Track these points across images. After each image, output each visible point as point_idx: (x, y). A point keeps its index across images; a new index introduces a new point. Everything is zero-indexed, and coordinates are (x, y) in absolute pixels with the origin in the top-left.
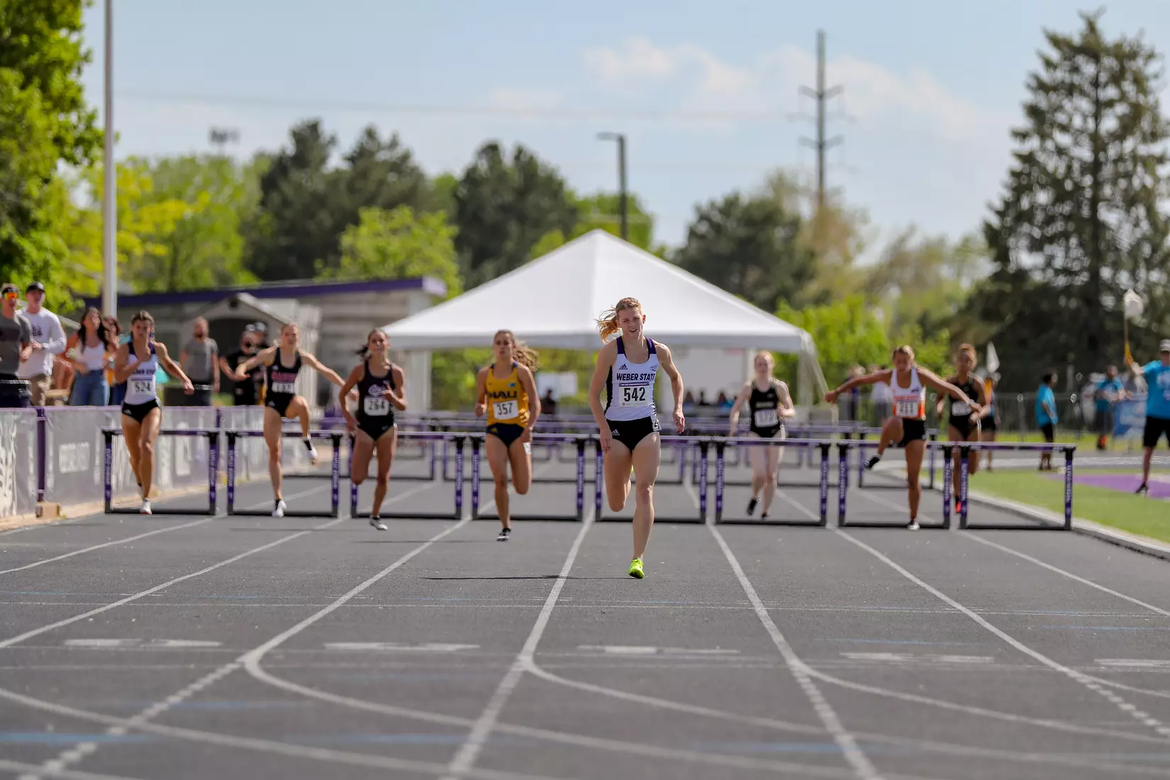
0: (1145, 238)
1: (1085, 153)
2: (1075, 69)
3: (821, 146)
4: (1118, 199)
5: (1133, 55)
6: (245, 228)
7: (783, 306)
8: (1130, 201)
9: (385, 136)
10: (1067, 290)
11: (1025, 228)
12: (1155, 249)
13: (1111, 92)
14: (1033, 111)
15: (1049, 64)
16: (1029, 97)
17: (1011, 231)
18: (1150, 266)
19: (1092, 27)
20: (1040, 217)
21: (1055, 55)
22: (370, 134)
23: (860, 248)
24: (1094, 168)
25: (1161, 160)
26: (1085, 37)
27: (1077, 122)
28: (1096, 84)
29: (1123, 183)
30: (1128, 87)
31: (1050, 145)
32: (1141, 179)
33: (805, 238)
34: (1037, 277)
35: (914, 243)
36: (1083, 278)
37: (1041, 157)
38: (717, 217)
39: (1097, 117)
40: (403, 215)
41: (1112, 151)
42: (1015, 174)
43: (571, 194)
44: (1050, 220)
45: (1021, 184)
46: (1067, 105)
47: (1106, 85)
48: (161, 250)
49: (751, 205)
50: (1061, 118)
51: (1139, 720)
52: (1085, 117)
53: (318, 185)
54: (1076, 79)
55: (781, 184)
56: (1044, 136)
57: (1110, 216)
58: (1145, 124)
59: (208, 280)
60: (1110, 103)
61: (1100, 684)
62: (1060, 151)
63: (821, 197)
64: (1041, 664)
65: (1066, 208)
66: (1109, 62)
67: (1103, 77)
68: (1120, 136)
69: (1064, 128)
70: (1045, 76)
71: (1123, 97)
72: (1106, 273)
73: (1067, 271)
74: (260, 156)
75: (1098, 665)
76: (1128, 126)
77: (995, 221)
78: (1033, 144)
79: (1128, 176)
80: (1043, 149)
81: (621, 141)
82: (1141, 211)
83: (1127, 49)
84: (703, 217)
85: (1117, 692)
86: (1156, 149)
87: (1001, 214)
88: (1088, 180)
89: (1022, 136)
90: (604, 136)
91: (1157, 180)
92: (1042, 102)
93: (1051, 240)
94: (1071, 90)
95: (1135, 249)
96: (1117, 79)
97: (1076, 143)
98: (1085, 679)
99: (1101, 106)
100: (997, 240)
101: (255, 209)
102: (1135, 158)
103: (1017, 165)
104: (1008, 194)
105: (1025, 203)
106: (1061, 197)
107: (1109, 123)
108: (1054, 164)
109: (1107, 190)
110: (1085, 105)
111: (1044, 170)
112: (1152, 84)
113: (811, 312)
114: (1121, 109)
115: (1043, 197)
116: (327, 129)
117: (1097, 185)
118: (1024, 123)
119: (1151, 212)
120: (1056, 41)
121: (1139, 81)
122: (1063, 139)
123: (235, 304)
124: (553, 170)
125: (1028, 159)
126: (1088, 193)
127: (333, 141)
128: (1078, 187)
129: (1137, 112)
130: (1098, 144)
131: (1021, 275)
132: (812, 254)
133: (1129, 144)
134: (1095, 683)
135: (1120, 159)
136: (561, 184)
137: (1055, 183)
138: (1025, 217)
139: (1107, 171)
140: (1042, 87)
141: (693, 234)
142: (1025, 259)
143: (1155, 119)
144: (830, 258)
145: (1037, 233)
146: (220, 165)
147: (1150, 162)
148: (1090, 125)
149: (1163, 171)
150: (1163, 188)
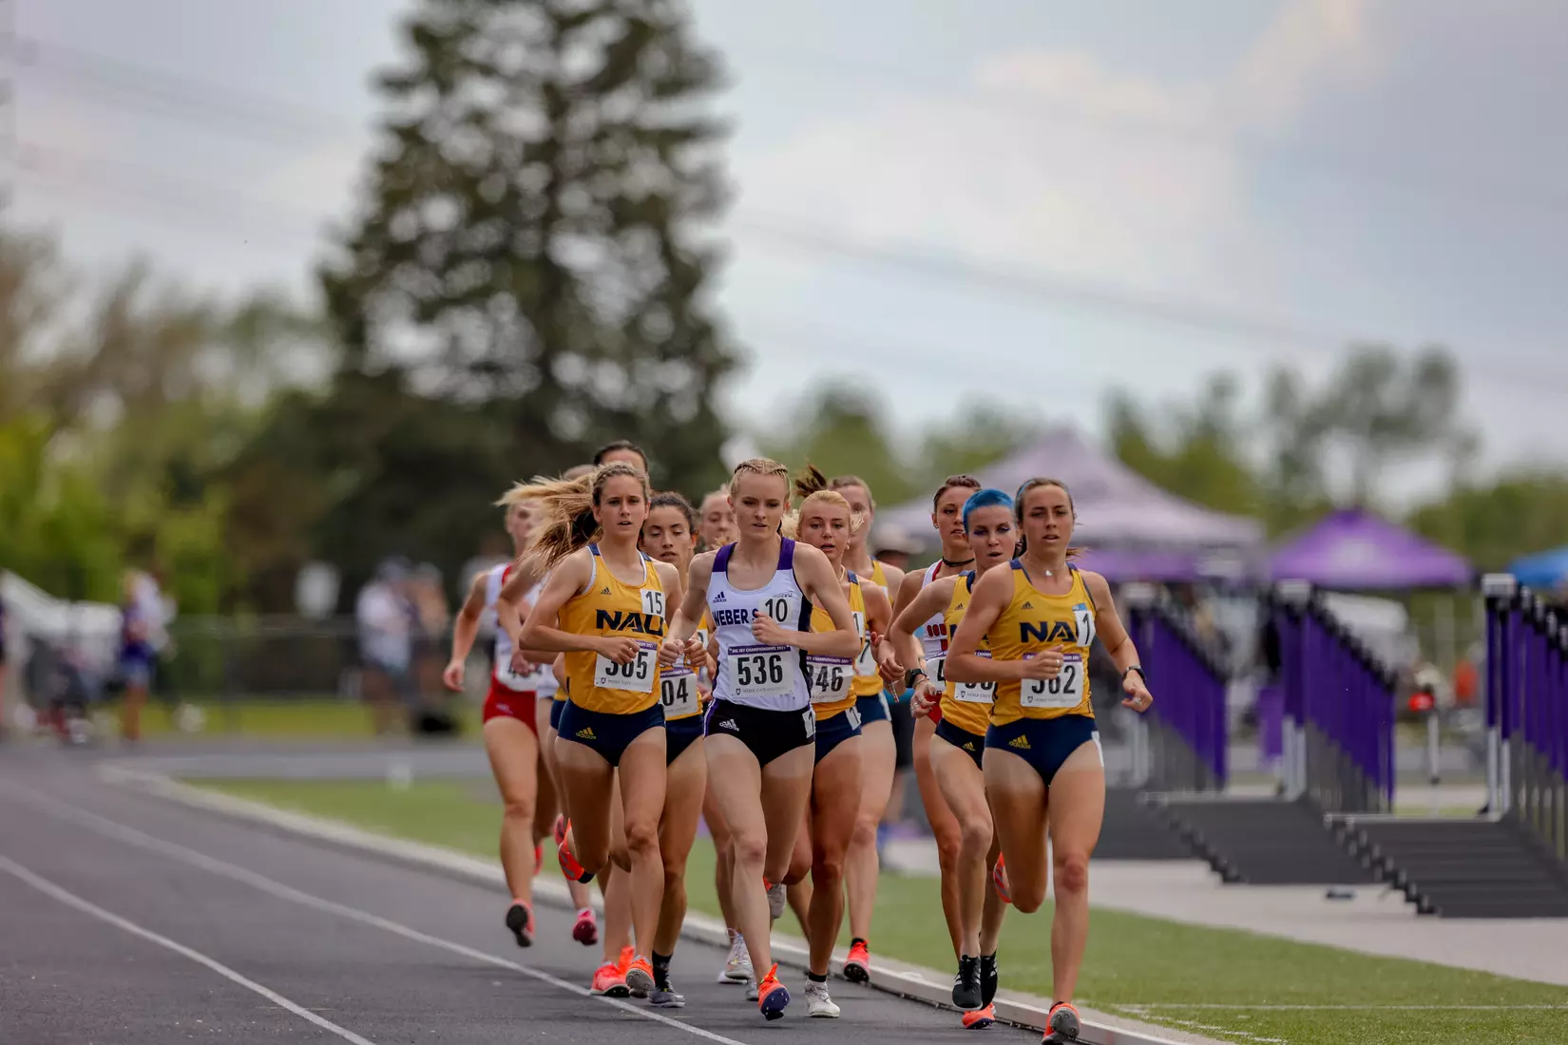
0: (657, 296)
1: (527, 122)
4: (600, 214)
8: (623, 217)
10: (491, 409)
11: (403, 275)
12: (679, 320)
14: (424, 36)
16: (413, 5)
17: (378, 280)
18: (665, 355)
20: (433, 253)
24: (546, 151)
25: (687, 134)
27: (513, 57)
29: (605, 184)
31: (456, 106)
32: (644, 176)
34: (428, 381)
36: (521, 383)
37: (436, 133)
39: (557, 45)
41: (582, 118)
42: (384, 166)
44: (454, 260)
45: (397, 184)
46: (495, 22)
50: (477, 49)
52: (533, 46)
56: (444, 86)
57: (578, 252)
58: (655, 61)
60: (581, 19)
62: (478, 118)
65: (486, 235)
68: (603, 84)
69: (488, 70)
71: (612, 5)
72: (570, 369)
73: (488, 367)
76: (619, 67)
77: (343, 262)
78: (419, 104)
79: (618, 169)
80: (442, 114)
82: (640, 241)
87: (356, 247)
88: (533, 177)
89: (396, 85)
91: (679, 176)
92: (441, 15)
93: (459, 301)
95: (632, 327)
97: (513, 102)
99: (564, 26)
100: (345, 303)
102: (638, 134)
103: (388, 146)
104: (366, 205)
105: (404, 226)
106: (478, 212)
107: (581, 60)
108: (464, 146)
109: (573, 199)
110: (529, 21)
111: (440, 157)
114: (606, 29)
115: (442, 213)
117: (552, 189)
118: (401, 57)
119: (668, 251)
122: (482, 93)
125: (410, 135)
126: (533, 206)
128: (513, 194)
129: (639, 35)
130: (556, 100)
131: (392, 378)
133: (621, 105)
135: (601, 135)
137: (462, 182)
138: (402, 253)
139: (574, 158)
142: (404, 340)
143: (677, 53)
145: (427, 285)
147: (668, 140)
148: (541, 64)
149: (691, 157)
150: (691, 195)
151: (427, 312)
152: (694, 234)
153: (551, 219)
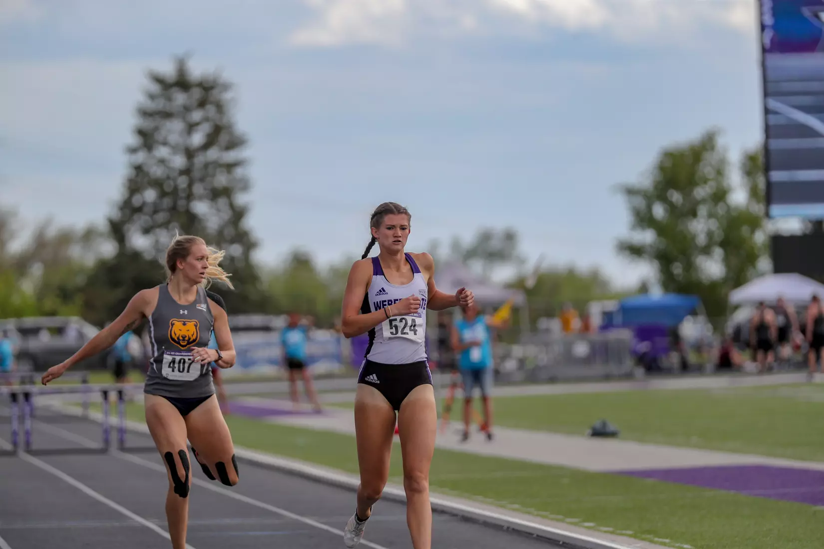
0: (228, 223)
1: (179, 161)
2: (169, 99)
4: (207, 194)
5: (213, 87)
8: (216, 194)
11: (138, 218)
12: (236, 230)
13: (197, 116)
14: (142, 133)
15: (152, 97)
16: (137, 122)
17: (129, 220)
18: (232, 241)
19: (182, 68)
20: (148, 210)
21: (155, 88)
24: (187, 172)
25: (236, 164)
26: (176, 75)
27: (173, 138)
28: (187, 109)
30: (211, 110)
32: (221, 180)
34: (148, 256)
35: (52, 232)
37: (148, 167)
39: (189, 133)
41: (199, 160)
42: (130, 180)
44: (155, 212)
45: (135, 185)
47: (192, 110)
50: (161, 136)
54: (169, 107)
56: (149, 149)
57: (201, 208)
58: (223, 138)
60: (197, 124)
62: (162, 161)
65: (167, 202)
66: (196, 93)
67: (192, 103)
68: (206, 146)
69: (165, 144)
70: (150, 105)
71: (207, 119)
76: (211, 140)
77: (116, 215)
78: (140, 157)
79: (212, 177)
80: (150, 160)
82: (222, 202)
83: (209, 84)
86: (231, 156)
87: (121, 209)
88: (183, 182)
89: (133, 151)
91: (235, 179)
92: (148, 124)
93: (160, 226)
94: (167, 115)
95: (220, 233)
96: (202, 104)
97: (174, 154)
99: (191, 128)
100: (117, 230)
102: (219, 165)
103: (131, 173)
104: (124, 194)
105: (137, 200)
106: (163, 194)
107: (197, 139)
108: (157, 171)
109: (198, 189)
110: (179, 125)
111: (148, 176)
112: (228, 108)
114: (206, 128)
115: (150, 195)
117: (190, 185)
118: (133, 140)
119: (232, 206)
121: (220, 107)
122: (163, 152)
126: (183, 193)
128: (176, 189)
129: (218, 130)
130: (190, 154)
131: (136, 256)
133: (213, 154)
135: (206, 165)
137: (157, 184)
138: (139, 210)
139: (196, 174)
140: (145, 113)
142: (139, 241)
143: (231, 135)
145: (147, 221)
147: (230, 167)
148: (184, 141)
149: (239, 172)
150: (239, 185)
151: (147, 231)
152: (241, 199)
153: (190, 197)
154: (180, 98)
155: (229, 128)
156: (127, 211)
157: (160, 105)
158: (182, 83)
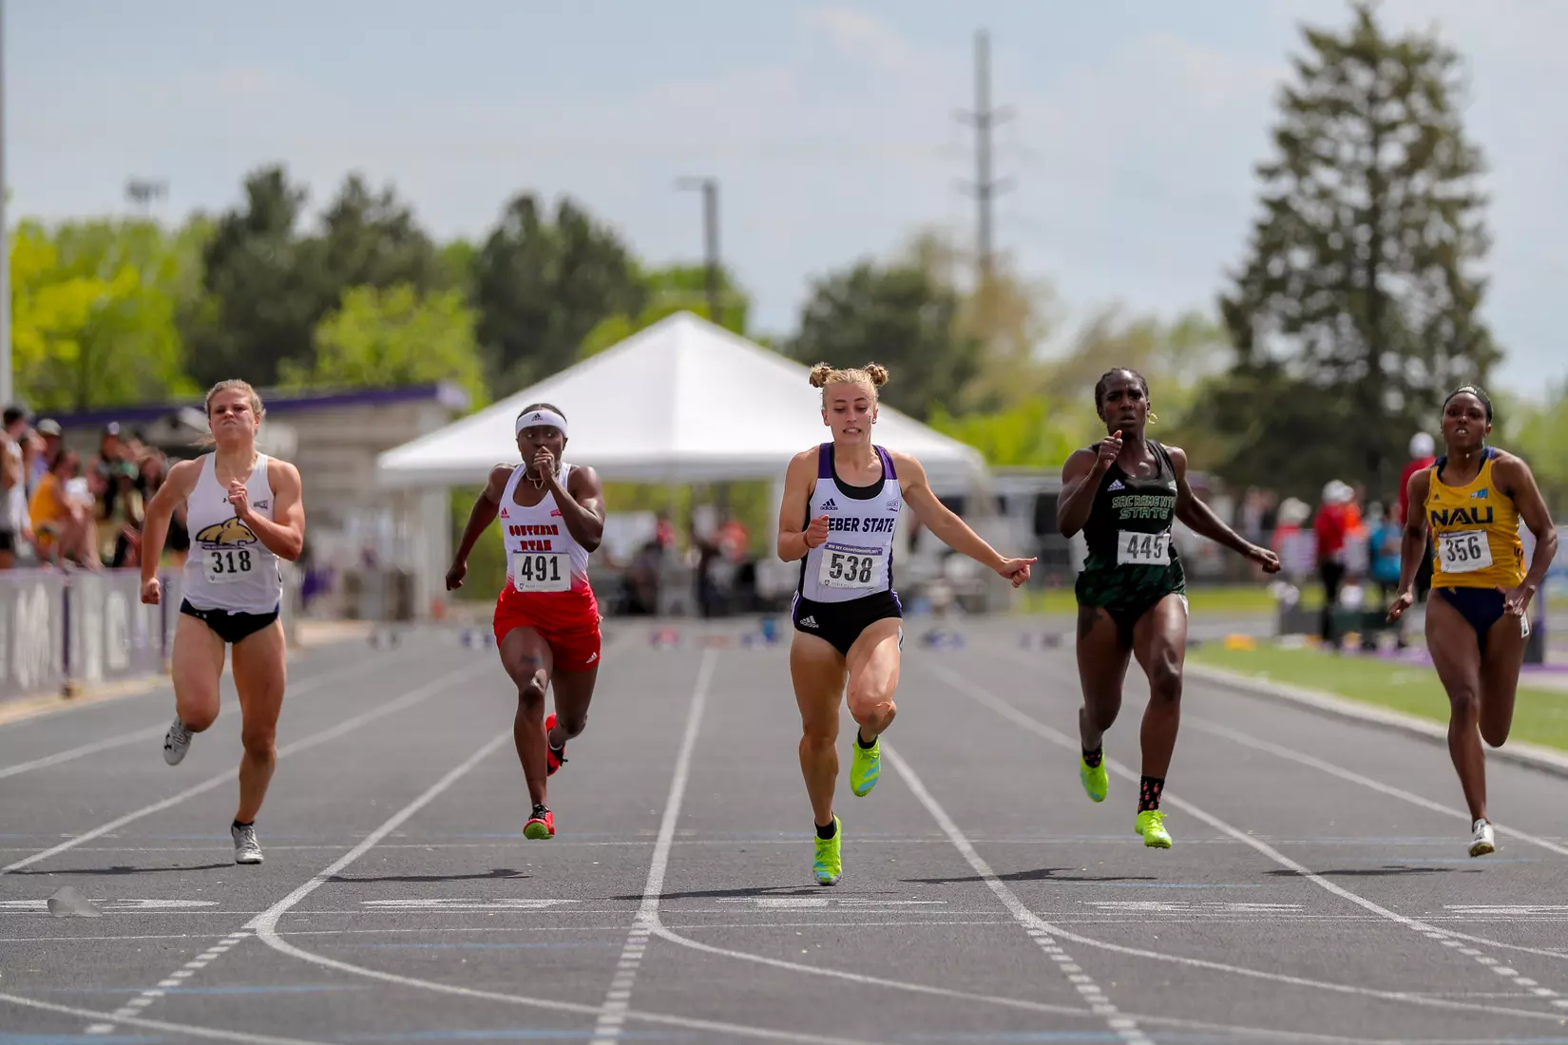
0: (1446, 313)
1: (1358, 196)
2: (1343, 79)
3: (984, 192)
4: (1407, 258)
5: (1424, 57)
6: (183, 320)
7: (939, 415)
8: (1423, 260)
9: (374, 187)
10: (1337, 389)
11: (1276, 301)
12: (1460, 328)
13: (1393, 110)
14: (1286, 139)
15: (1307, 73)
16: (1278, 118)
17: (1258, 304)
18: (1452, 351)
19: (1366, 21)
20: (1296, 285)
21: (1313, 58)
22: (355, 185)
23: (1043, 333)
24: (1371, 215)
25: (1465, 203)
26: (1356, 33)
27: (1347, 152)
28: (1373, 99)
29: (1411, 238)
30: (1419, 102)
31: (1309, 186)
32: (1438, 231)
33: (965, 322)
34: (1295, 372)
35: (1118, 328)
36: (1358, 371)
37: (1298, 204)
38: (843, 296)
39: (1375, 144)
40: (402, 296)
41: (1396, 193)
42: (1262, 228)
43: (635, 266)
44: (1310, 289)
45: (1271, 240)
46: (1334, 127)
47: (1384, 101)
48: (68, 350)
49: (888, 278)
50: (1324, 147)
51: (1525, 989)
52: (1357, 144)
53: (283, 259)
54: (1342, 93)
55: (929, 248)
56: (1301, 172)
57: (1394, 283)
58: (1442, 153)
59: (131, 392)
60: (1393, 126)
61: (1459, 939)
62: (1324, 194)
63: (985, 263)
64: (1370, 912)
65: (1333, 273)
66: (1391, 69)
67: (1384, 89)
68: (1406, 171)
69: (1329, 162)
70: (1302, 89)
71: (1411, 117)
72: (1390, 362)
73: (1335, 362)
74: (198, 218)
75: (1448, 913)
76: (1418, 158)
77: (1234, 292)
78: (1285, 185)
79: (1420, 227)
80: (1301, 192)
81: (710, 191)
82: (1436, 275)
83: (1415, 51)
84: (823, 294)
85: (1487, 951)
86: (1457, 188)
87: (1244, 283)
88: (1363, 234)
89: (1269, 173)
90: (684, 183)
91: (1459, 231)
92: (1298, 125)
93: (1314, 318)
94: (1337, 108)
95: (1431, 330)
96: (1402, 91)
97: (1347, 183)
98: (1438, 934)
99: (1380, 131)
100: (1238, 320)
101: (194, 291)
102: (1430, 201)
103: (1264, 214)
104: (1251, 255)
105: (1276, 267)
106: (1326, 257)
107: (1392, 154)
108: (1315, 213)
109: (1390, 248)
110: (1356, 128)
111: (1300, 220)
112: (1452, 98)
113: (978, 424)
114: (1409, 134)
115: (1301, 258)
116: (294, 179)
117: (1376, 242)
118: (1272, 154)
119: (1452, 279)
120: (1317, 40)
121: (1434, 95)
122: (1327, 177)
123: (175, 423)
124: (610, 233)
125: (1279, 206)
126: (1363, 253)
127: (302, 196)
128: (1350, 245)
129: (1431, 136)
130: (1376, 180)
131: (1272, 369)
132: (974, 344)
133: (1420, 183)
134: (1452, 939)
135: (1408, 202)
136: (620, 253)
137: (1316, 238)
138: (1277, 285)
139: (1389, 220)
140: (1296, 105)
141: (809, 319)
142: (1277, 344)
143: (1457, 145)
144: (1000, 348)
145: (1293, 307)
146: (142, 233)
147: (1450, 208)
148: (1365, 156)
149: (1468, 219)
150: (1468, 243)
151: (1292, 326)
152: (1471, 269)
153: (1373, 264)
154: (1362, 77)
155: (1454, 136)
156: (1256, 289)
157: (1323, 88)
158: (1367, 50)
